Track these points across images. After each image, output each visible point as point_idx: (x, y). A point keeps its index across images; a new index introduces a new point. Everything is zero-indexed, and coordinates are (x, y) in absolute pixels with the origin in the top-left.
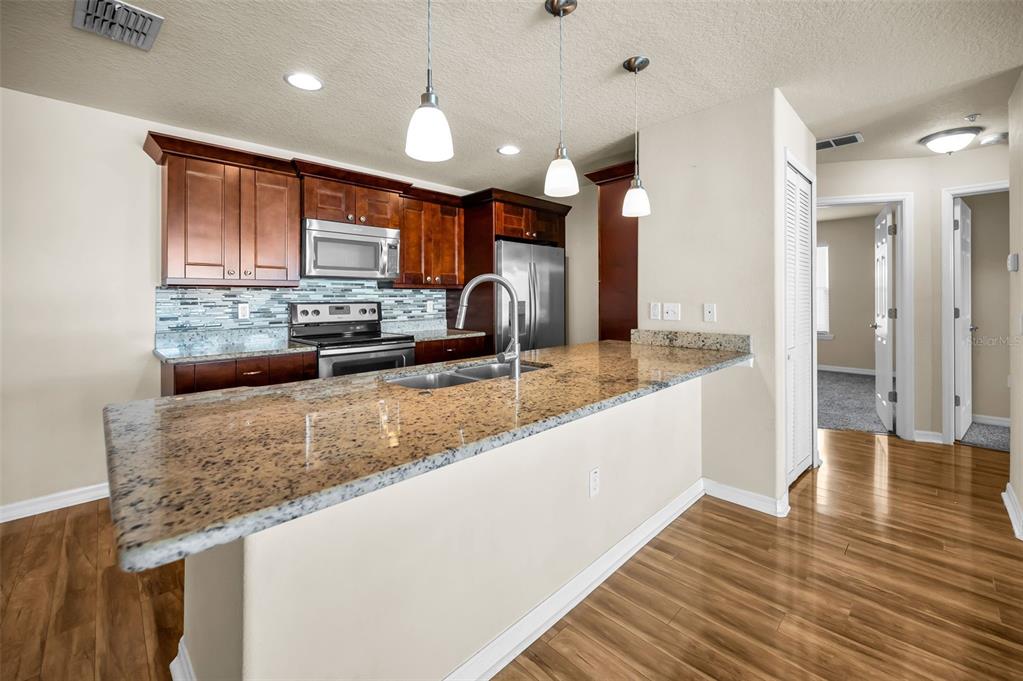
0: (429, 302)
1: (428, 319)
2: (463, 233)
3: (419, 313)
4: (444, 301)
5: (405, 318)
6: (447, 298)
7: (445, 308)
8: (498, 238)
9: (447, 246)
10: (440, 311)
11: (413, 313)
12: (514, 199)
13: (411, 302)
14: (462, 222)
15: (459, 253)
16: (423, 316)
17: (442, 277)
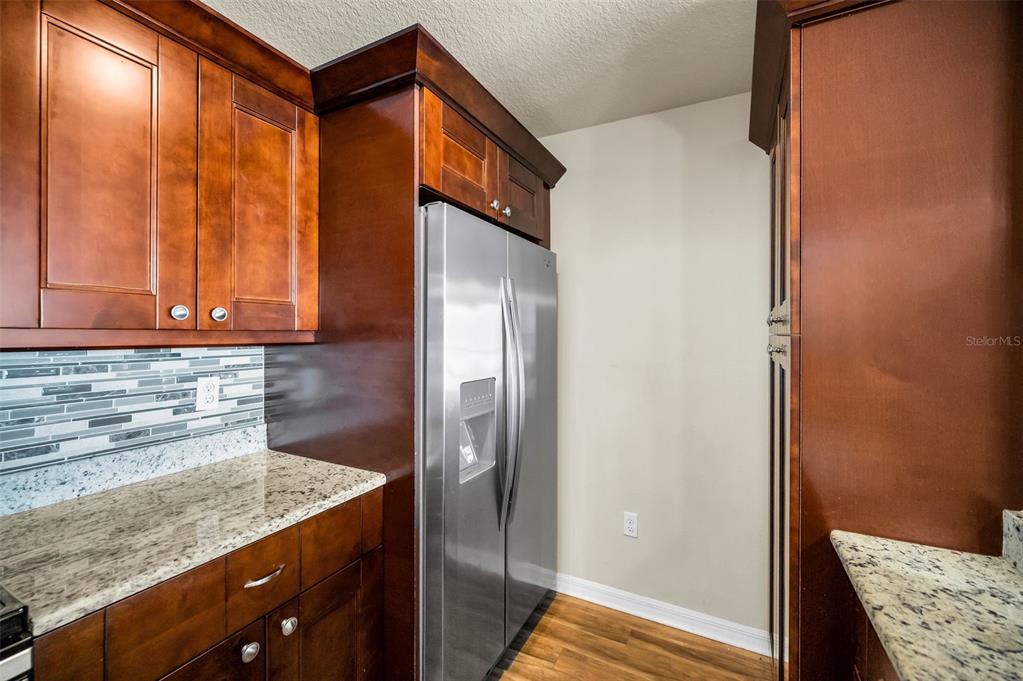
0: (202, 382)
1: (200, 434)
2: (314, 186)
3: (166, 417)
4: (260, 373)
5: (102, 442)
6: (268, 365)
7: (261, 391)
8: (428, 196)
9: (260, 210)
10: (242, 401)
11: (138, 422)
12: (469, 101)
13: (131, 385)
14: (314, 151)
15: (303, 234)
16: (182, 425)
17: (237, 307)
